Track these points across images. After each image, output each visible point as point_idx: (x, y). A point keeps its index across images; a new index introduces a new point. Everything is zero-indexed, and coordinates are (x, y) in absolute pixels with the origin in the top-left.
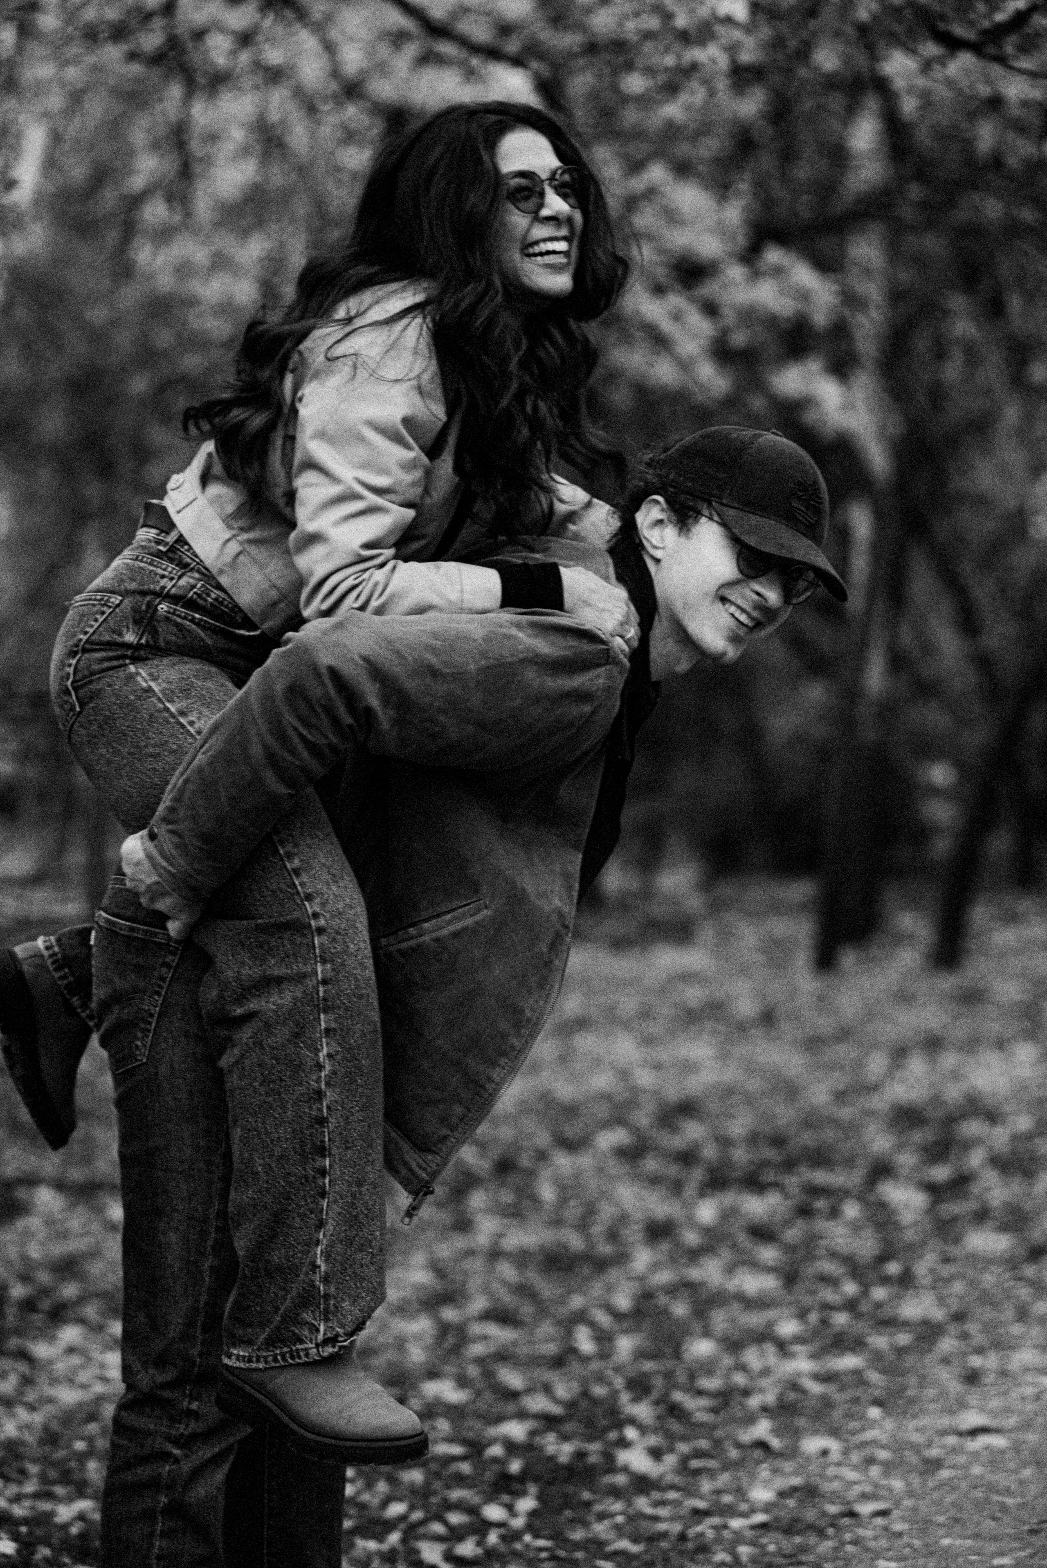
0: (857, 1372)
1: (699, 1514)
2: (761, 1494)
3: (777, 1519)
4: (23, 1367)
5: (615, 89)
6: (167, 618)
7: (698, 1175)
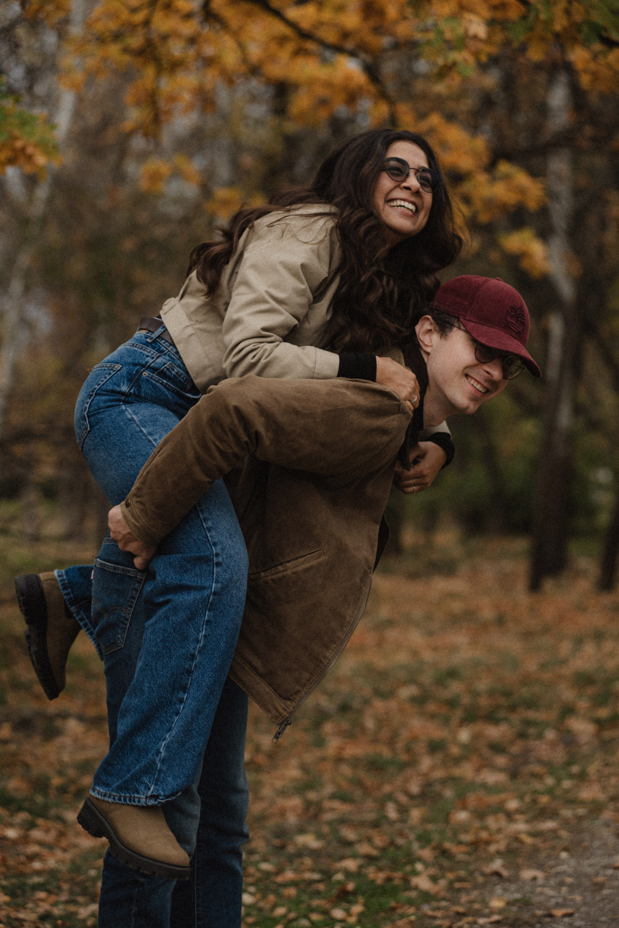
0: (554, 831)
1: (460, 915)
2: (497, 904)
3: (507, 918)
4: (59, 826)
5: (410, 70)
6: (148, 380)
7: (459, 713)
